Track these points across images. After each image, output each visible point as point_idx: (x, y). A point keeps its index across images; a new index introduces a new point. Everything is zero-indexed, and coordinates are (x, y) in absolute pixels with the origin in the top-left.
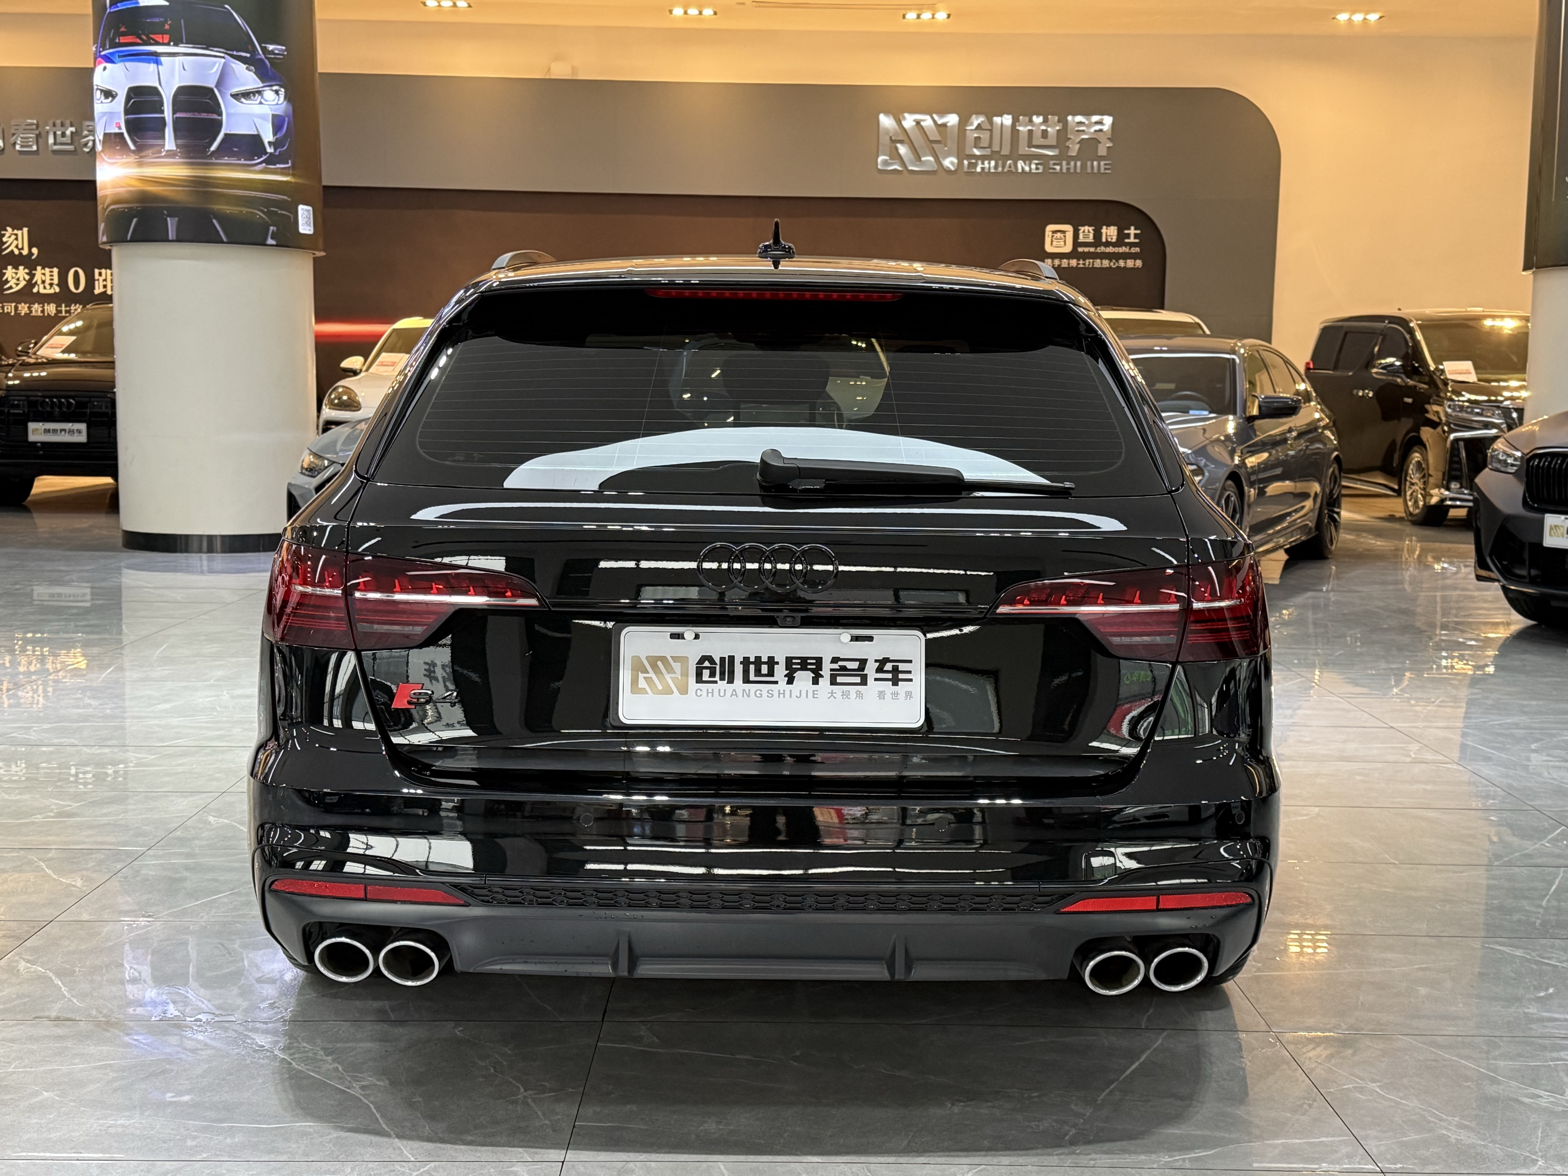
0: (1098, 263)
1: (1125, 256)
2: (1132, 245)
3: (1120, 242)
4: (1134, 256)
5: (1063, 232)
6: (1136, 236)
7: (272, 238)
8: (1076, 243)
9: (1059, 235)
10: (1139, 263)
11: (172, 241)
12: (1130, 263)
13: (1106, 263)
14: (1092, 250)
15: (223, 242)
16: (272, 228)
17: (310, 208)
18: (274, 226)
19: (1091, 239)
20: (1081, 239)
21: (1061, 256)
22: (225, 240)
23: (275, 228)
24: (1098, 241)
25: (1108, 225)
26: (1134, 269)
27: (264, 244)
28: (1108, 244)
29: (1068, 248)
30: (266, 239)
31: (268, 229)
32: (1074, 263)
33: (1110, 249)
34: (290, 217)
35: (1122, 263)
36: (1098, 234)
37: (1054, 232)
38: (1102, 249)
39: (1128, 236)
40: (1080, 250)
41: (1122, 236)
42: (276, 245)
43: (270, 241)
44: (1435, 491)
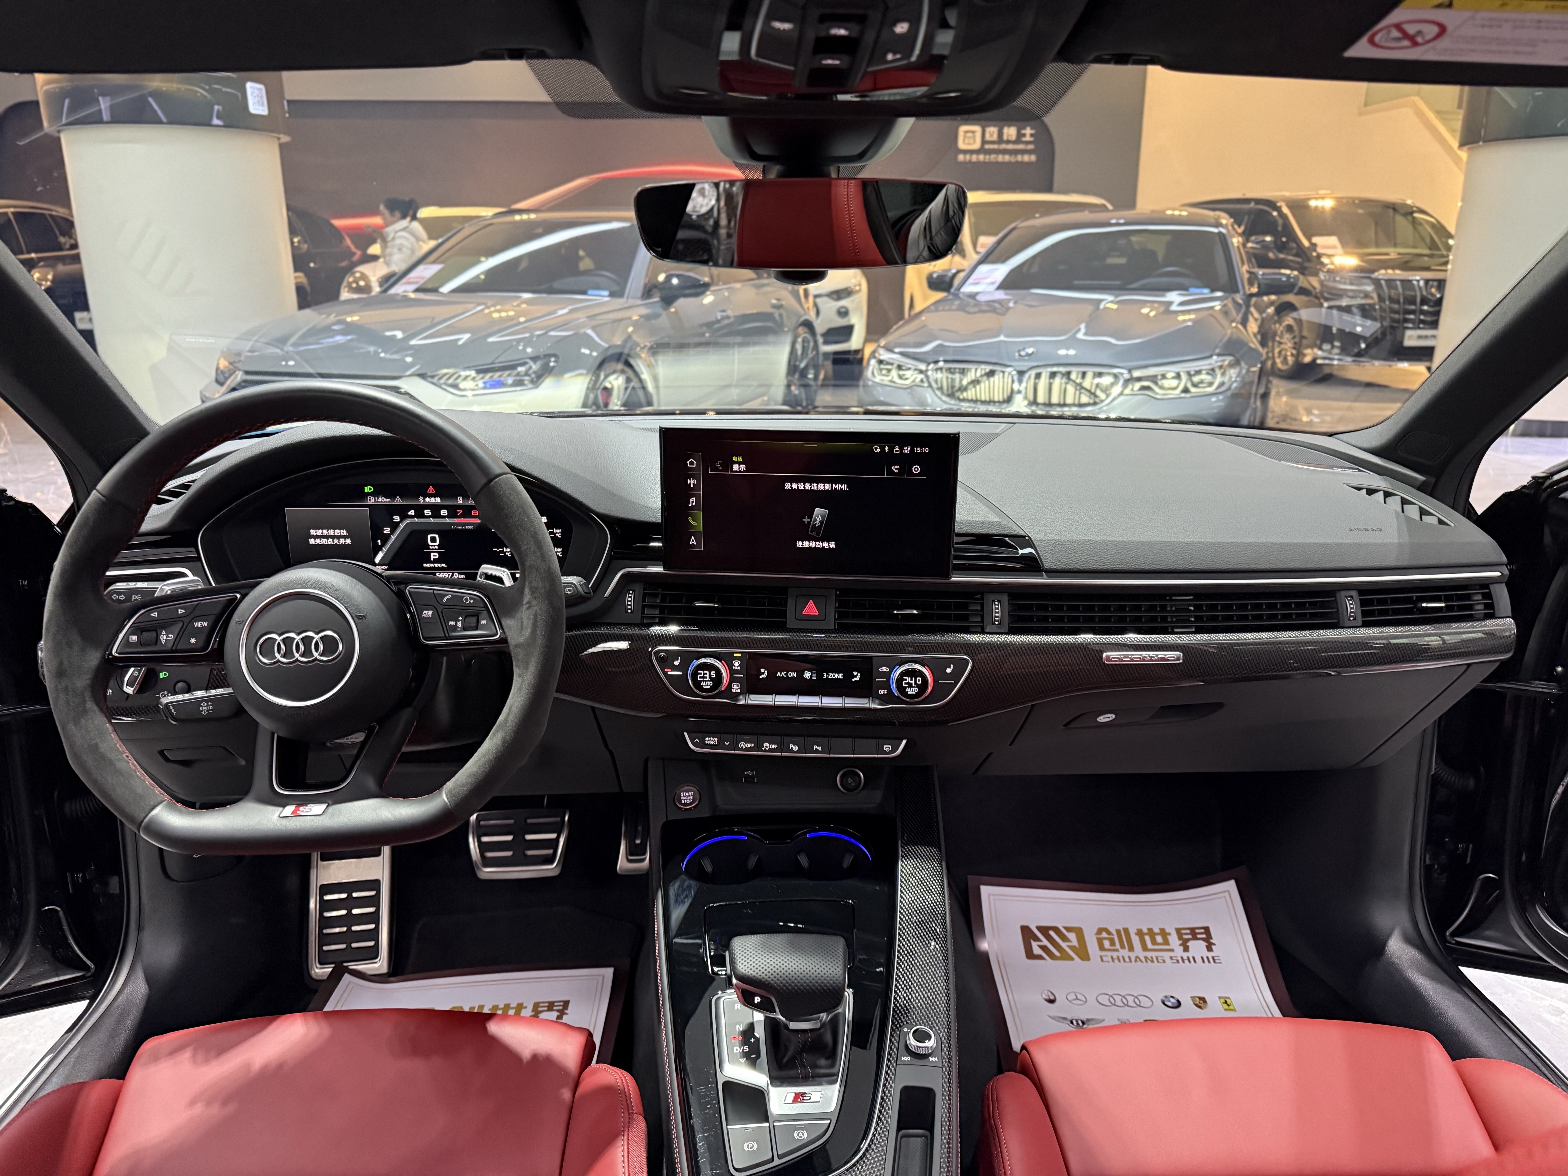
0: (1000, 158)
1: (1023, 152)
2: (1027, 143)
3: (1018, 141)
4: (1029, 152)
5: (973, 132)
6: (1032, 135)
7: (218, 118)
8: (984, 142)
9: (969, 135)
10: (1033, 158)
11: (107, 123)
12: (1026, 158)
13: (1007, 158)
14: (996, 146)
15: (161, 122)
16: (216, 107)
17: (261, 87)
18: (218, 104)
19: (995, 137)
20: (988, 137)
21: (971, 152)
22: (164, 120)
23: (220, 108)
24: (1000, 140)
25: (1009, 126)
26: (1029, 164)
27: (210, 125)
28: (1008, 142)
29: (977, 145)
30: (211, 119)
31: (212, 109)
32: (981, 157)
33: (1010, 147)
34: (237, 96)
35: (1019, 158)
36: (1000, 134)
37: (966, 132)
38: (1003, 146)
39: (1024, 135)
40: (987, 147)
41: (1020, 135)
42: (225, 126)
43: (216, 121)
44: (1308, 351)
